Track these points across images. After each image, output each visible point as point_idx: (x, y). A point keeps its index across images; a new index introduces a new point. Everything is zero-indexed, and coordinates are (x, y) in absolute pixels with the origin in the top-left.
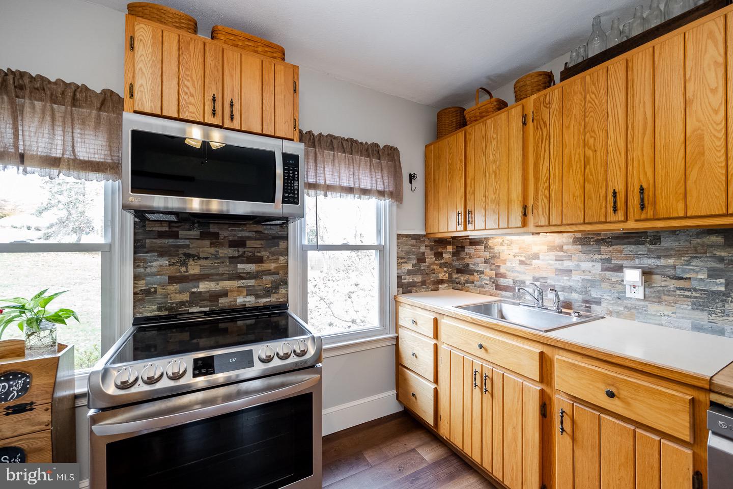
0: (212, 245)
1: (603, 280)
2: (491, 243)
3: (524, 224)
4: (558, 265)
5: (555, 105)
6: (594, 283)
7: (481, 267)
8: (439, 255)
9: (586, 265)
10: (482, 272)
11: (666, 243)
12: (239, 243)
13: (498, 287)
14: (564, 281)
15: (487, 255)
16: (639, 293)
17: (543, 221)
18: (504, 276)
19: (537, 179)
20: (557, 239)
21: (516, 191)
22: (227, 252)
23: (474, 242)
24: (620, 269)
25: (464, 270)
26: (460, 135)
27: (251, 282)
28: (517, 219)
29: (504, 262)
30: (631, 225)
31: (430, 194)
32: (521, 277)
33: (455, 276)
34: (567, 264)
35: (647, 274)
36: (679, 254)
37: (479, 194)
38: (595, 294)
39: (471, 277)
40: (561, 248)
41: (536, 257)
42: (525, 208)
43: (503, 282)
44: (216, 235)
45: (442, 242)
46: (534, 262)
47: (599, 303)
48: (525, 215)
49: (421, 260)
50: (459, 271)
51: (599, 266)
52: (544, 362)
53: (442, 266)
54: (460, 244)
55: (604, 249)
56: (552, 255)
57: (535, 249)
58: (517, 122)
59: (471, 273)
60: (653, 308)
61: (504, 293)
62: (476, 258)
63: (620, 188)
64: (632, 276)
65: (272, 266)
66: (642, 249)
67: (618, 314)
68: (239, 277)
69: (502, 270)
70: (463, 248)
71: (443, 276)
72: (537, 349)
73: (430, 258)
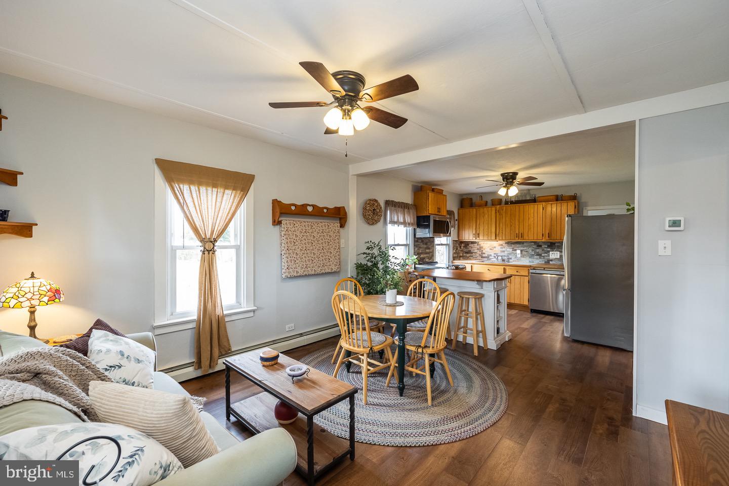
0: (423, 244)
1: (513, 253)
2: (480, 243)
3: (496, 239)
4: (502, 250)
5: (504, 210)
6: (510, 254)
7: (476, 251)
8: (460, 247)
9: (509, 249)
10: (476, 253)
11: (525, 244)
12: (426, 244)
13: (482, 257)
14: (503, 254)
15: (478, 247)
16: (519, 256)
17: (501, 238)
18: (484, 254)
19: (499, 228)
20: (501, 242)
21: (493, 230)
22: (425, 246)
23: (473, 243)
24: (516, 250)
25: (469, 252)
26: (475, 210)
27: (428, 255)
28: (493, 237)
29: (484, 249)
30: (519, 241)
31: (461, 227)
32: (490, 254)
33: (464, 255)
34: (504, 249)
35: (521, 251)
36: (527, 247)
37: (482, 229)
38: (510, 257)
39: (472, 255)
40: (502, 245)
41: (495, 247)
42: (496, 234)
43: (484, 255)
44: (423, 241)
45: (462, 242)
46: (494, 249)
47: (511, 259)
48: (496, 236)
49: (457, 249)
50: (466, 253)
51: (511, 249)
52: (504, 269)
53: (461, 251)
54: (467, 244)
55: (513, 245)
56: (499, 247)
57: (495, 245)
58: (493, 212)
59: (472, 253)
60: (522, 259)
61: (484, 259)
62: (474, 248)
63: (518, 233)
64: (518, 252)
65: (431, 250)
66: (520, 245)
67: (515, 261)
68: (426, 253)
69: (484, 252)
70: (468, 245)
71: (461, 254)
72: (503, 267)
73: (459, 249)
